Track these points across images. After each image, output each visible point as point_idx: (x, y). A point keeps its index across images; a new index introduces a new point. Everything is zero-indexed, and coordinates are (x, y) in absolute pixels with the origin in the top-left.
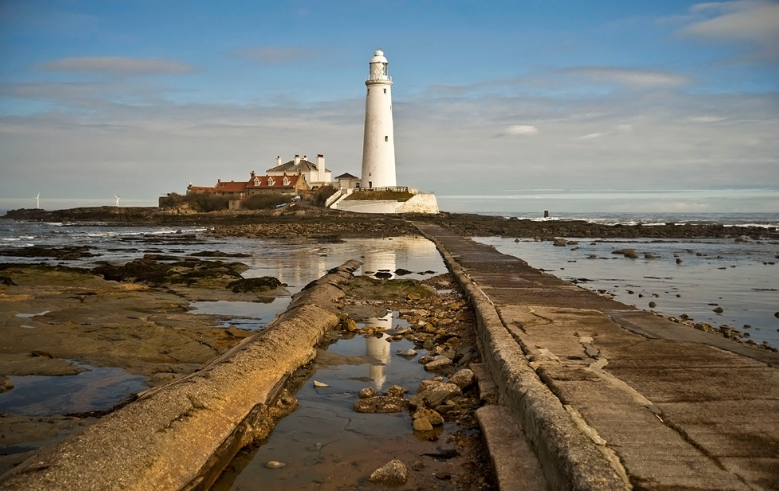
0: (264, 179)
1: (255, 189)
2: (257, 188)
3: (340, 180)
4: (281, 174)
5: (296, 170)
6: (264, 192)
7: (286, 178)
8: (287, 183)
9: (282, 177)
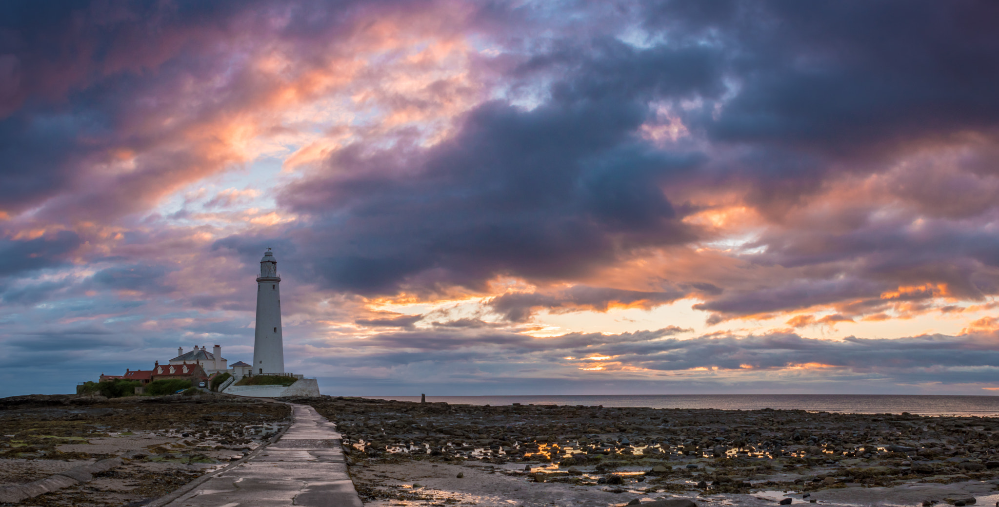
0: (166, 368)
1: (158, 377)
2: (160, 375)
3: (234, 367)
4: (181, 363)
5: (194, 360)
6: (164, 379)
7: (185, 366)
8: (185, 371)
9: (182, 366)
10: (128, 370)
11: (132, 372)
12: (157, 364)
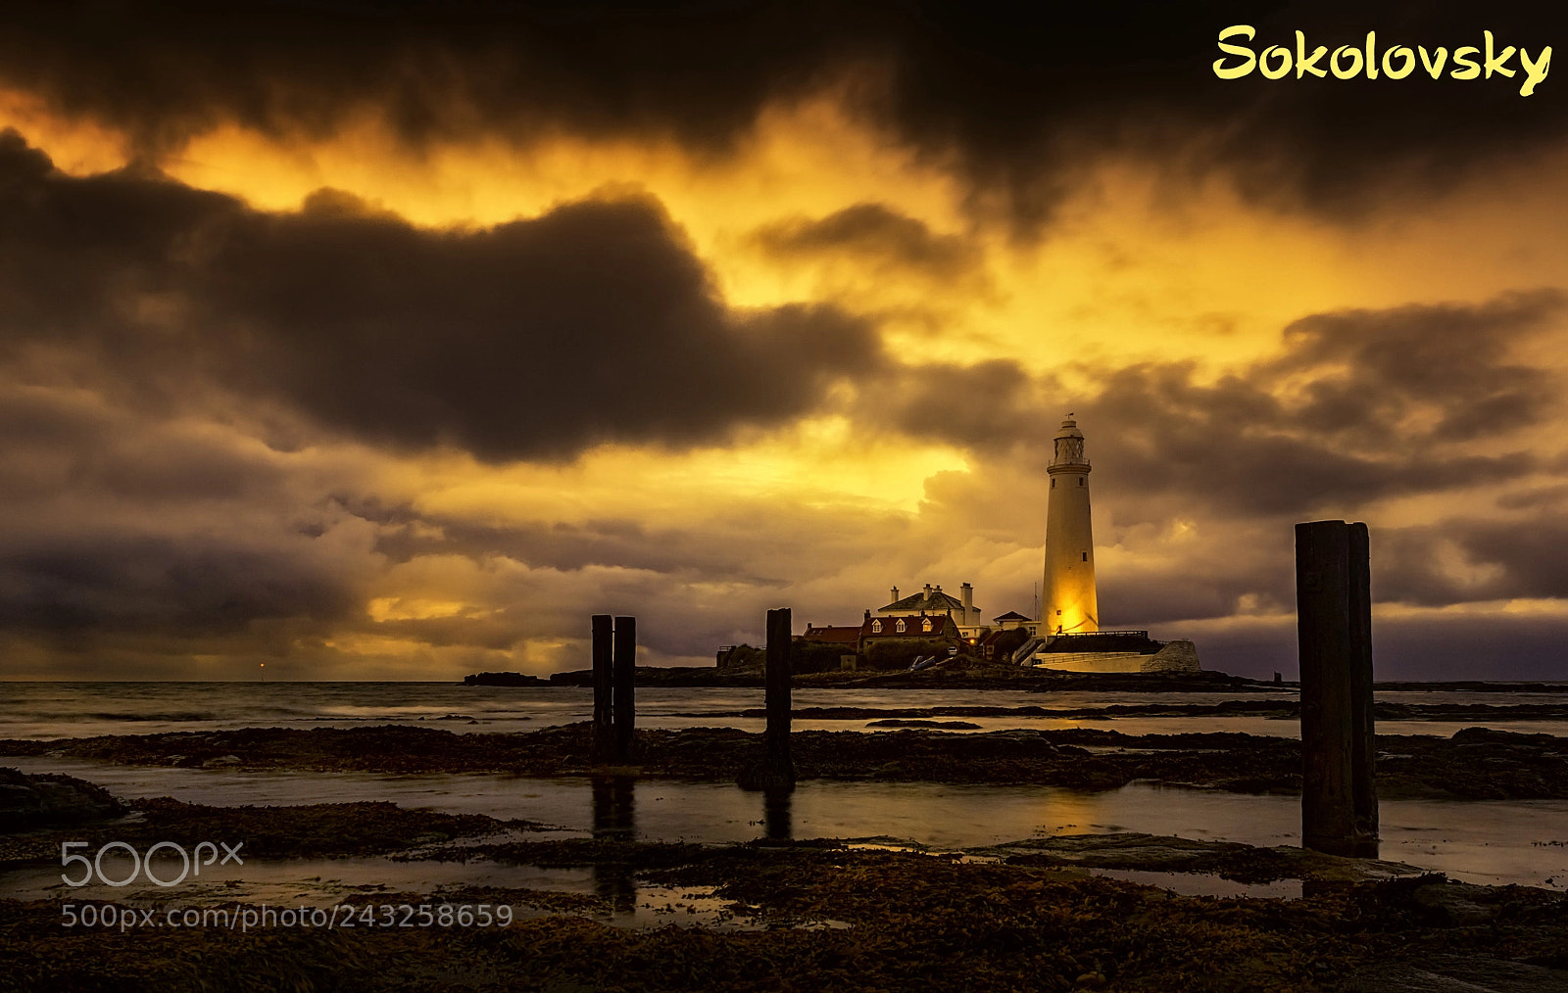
0: (888, 622)
1: (874, 638)
2: (878, 636)
3: (1002, 622)
4: (917, 612)
5: (933, 609)
6: (894, 641)
7: (926, 619)
8: (927, 628)
9: (918, 619)
10: (810, 625)
11: (818, 630)
12: (867, 615)
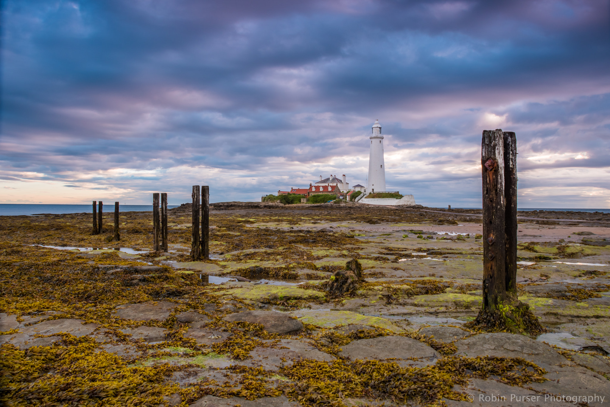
0: (317, 187)
2: (314, 192)
3: (355, 188)
4: (325, 184)
5: (333, 183)
6: (318, 194)
7: (329, 186)
8: (330, 189)
10: (292, 188)
11: (295, 189)
12: (311, 185)
